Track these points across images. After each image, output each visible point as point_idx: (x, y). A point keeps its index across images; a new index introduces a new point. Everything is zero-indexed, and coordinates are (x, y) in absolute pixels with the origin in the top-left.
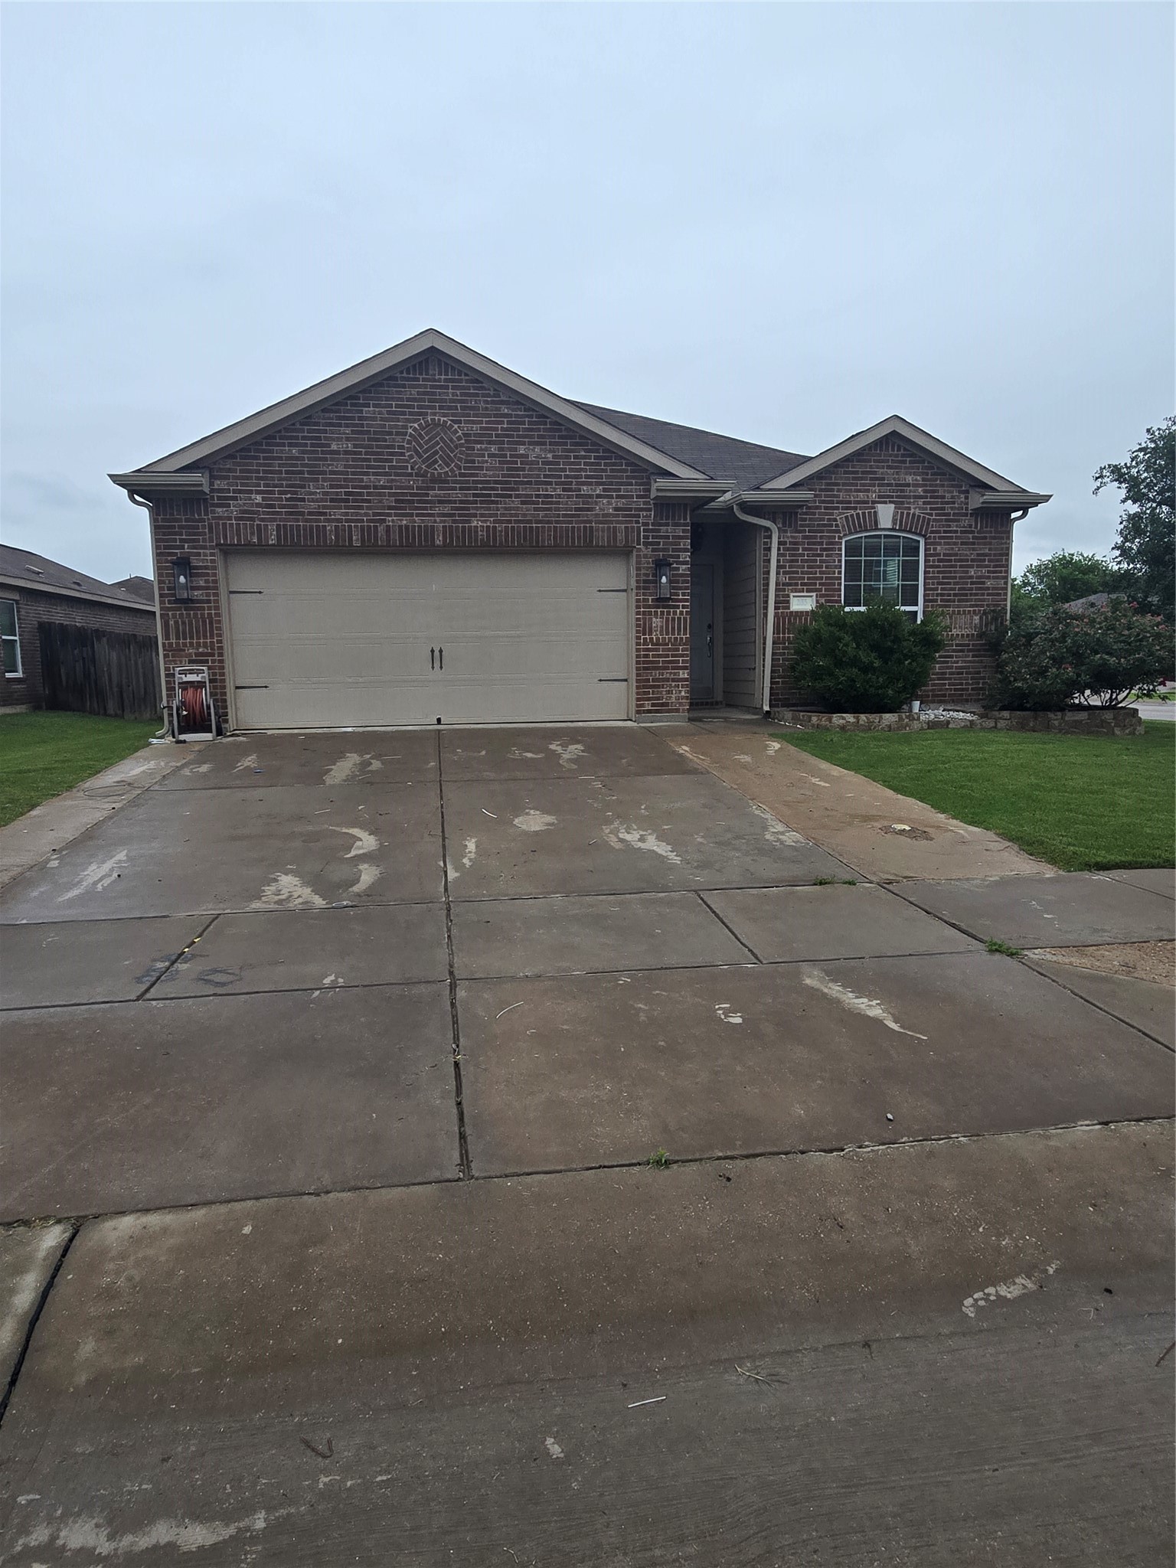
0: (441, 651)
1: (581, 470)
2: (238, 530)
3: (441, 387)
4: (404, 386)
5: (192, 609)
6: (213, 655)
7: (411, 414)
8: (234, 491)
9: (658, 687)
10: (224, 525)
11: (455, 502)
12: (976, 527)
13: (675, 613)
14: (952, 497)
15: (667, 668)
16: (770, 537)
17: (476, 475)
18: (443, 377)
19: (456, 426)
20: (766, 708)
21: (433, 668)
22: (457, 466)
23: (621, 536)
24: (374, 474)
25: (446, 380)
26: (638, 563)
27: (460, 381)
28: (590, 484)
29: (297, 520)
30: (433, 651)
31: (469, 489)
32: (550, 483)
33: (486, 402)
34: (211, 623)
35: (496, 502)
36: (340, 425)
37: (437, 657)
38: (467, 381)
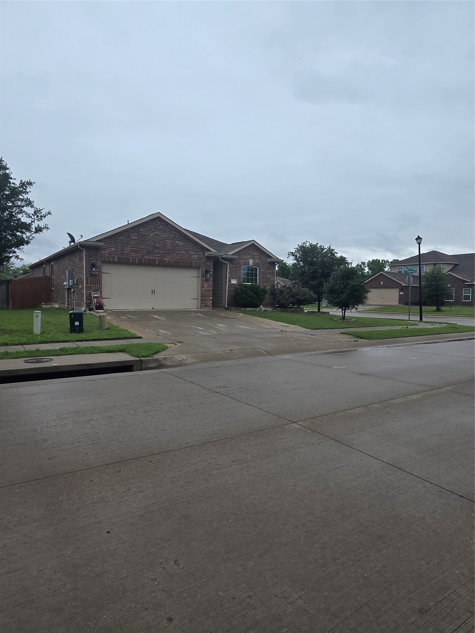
0: (154, 290)
1: (189, 248)
2: (108, 257)
3: (159, 225)
4: (150, 224)
5: (94, 277)
6: (99, 289)
7: (151, 231)
8: (107, 247)
9: (206, 301)
10: (104, 256)
11: (161, 253)
12: (269, 266)
13: (210, 283)
14: (264, 259)
15: (208, 296)
16: (227, 266)
17: (166, 247)
18: (159, 223)
19: (162, 235)
20: (226, 307)
21: (152, 295)
22: (161, 245)
23: (198, 264)
24: (142, 245)
25: (160, 224)
26: (202, 271)
27: (163, 224)
28: (192, 251)
29: (123, 256)
30: (152, 290)
31: (164, 251)
32: (183, 250)
33: (169, 230)
34: (99, 281)
35: (170, 254)
36: (134, 233)
37: (153, 292)
38: (165, 225)
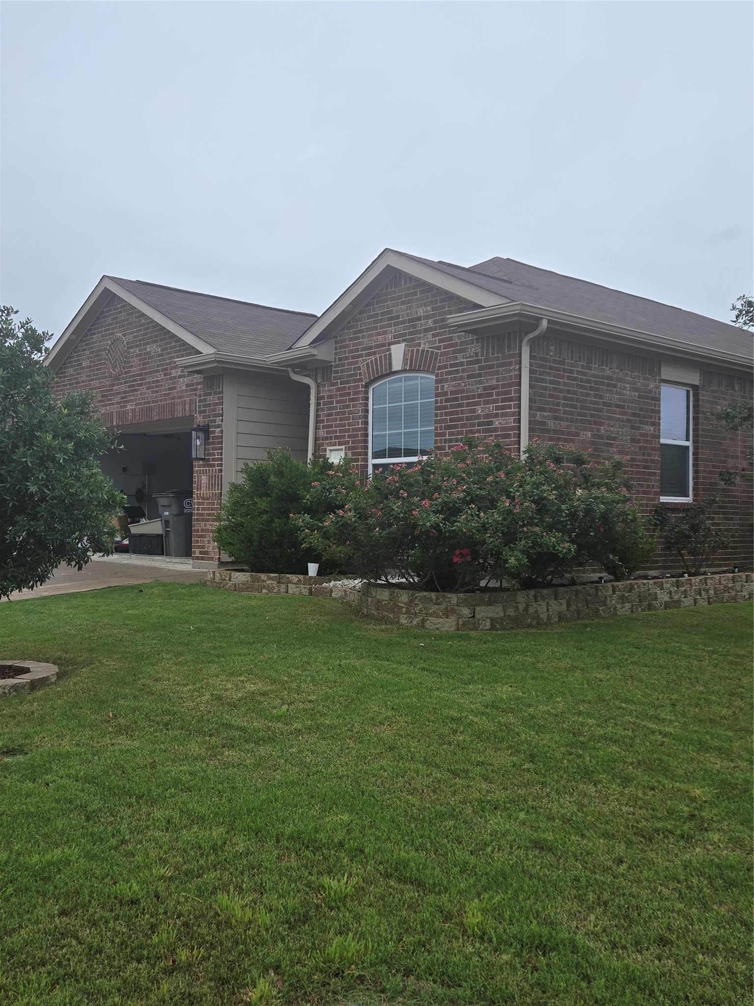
1: (172, 358)
3: (120, 312)
4: (107, 316)
7: (109, 335)
11: (121, 393)
12: (482, 356)
13: (212, 471)
16: (310, 393)
17: (130, 371)
19: (124, 338)
22: (124, 366)
23: (187, 408)
24: (94, 379)
25: (121, 307)
27: (126, 306)
28: (177, 367)
31: (126, 382)
32: (159, 371)
35: (137, 390)
36: (86, 349)
